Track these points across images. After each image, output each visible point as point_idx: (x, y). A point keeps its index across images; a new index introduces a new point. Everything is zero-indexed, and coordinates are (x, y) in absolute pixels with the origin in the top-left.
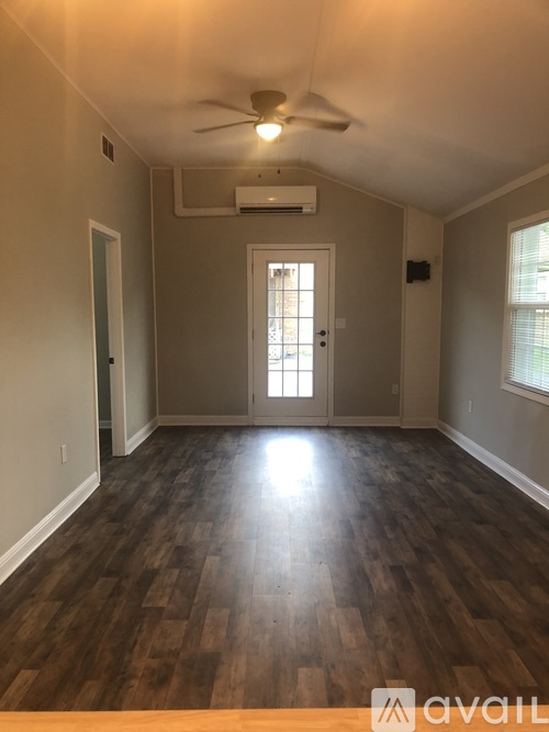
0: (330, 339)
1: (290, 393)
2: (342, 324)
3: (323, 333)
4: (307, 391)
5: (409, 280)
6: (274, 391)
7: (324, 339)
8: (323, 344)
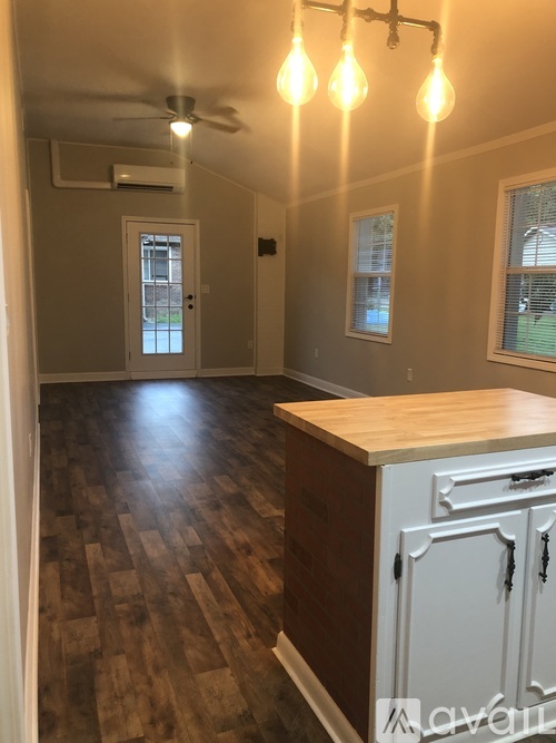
0: (197, 302)
1: (163, 349)
2: (207, 290)
3: (190, 297)
4: (177, 348)
5: (260, 254)
6: (148, 348)
7: (192, 302)
8: (191, 307)
